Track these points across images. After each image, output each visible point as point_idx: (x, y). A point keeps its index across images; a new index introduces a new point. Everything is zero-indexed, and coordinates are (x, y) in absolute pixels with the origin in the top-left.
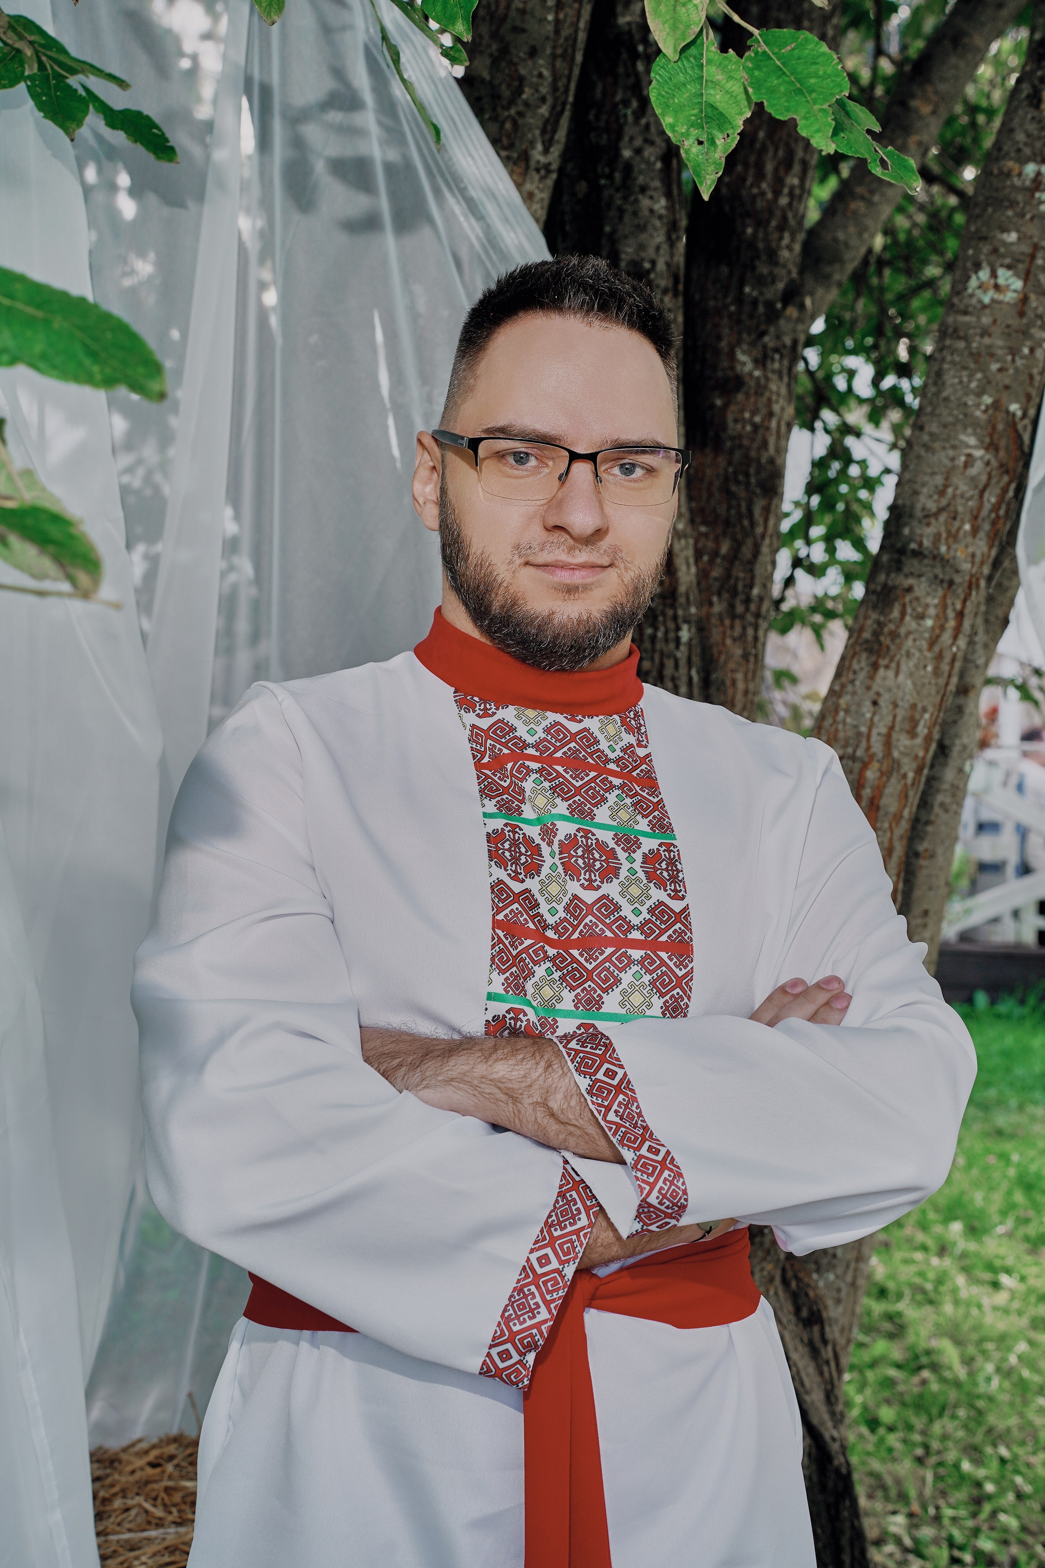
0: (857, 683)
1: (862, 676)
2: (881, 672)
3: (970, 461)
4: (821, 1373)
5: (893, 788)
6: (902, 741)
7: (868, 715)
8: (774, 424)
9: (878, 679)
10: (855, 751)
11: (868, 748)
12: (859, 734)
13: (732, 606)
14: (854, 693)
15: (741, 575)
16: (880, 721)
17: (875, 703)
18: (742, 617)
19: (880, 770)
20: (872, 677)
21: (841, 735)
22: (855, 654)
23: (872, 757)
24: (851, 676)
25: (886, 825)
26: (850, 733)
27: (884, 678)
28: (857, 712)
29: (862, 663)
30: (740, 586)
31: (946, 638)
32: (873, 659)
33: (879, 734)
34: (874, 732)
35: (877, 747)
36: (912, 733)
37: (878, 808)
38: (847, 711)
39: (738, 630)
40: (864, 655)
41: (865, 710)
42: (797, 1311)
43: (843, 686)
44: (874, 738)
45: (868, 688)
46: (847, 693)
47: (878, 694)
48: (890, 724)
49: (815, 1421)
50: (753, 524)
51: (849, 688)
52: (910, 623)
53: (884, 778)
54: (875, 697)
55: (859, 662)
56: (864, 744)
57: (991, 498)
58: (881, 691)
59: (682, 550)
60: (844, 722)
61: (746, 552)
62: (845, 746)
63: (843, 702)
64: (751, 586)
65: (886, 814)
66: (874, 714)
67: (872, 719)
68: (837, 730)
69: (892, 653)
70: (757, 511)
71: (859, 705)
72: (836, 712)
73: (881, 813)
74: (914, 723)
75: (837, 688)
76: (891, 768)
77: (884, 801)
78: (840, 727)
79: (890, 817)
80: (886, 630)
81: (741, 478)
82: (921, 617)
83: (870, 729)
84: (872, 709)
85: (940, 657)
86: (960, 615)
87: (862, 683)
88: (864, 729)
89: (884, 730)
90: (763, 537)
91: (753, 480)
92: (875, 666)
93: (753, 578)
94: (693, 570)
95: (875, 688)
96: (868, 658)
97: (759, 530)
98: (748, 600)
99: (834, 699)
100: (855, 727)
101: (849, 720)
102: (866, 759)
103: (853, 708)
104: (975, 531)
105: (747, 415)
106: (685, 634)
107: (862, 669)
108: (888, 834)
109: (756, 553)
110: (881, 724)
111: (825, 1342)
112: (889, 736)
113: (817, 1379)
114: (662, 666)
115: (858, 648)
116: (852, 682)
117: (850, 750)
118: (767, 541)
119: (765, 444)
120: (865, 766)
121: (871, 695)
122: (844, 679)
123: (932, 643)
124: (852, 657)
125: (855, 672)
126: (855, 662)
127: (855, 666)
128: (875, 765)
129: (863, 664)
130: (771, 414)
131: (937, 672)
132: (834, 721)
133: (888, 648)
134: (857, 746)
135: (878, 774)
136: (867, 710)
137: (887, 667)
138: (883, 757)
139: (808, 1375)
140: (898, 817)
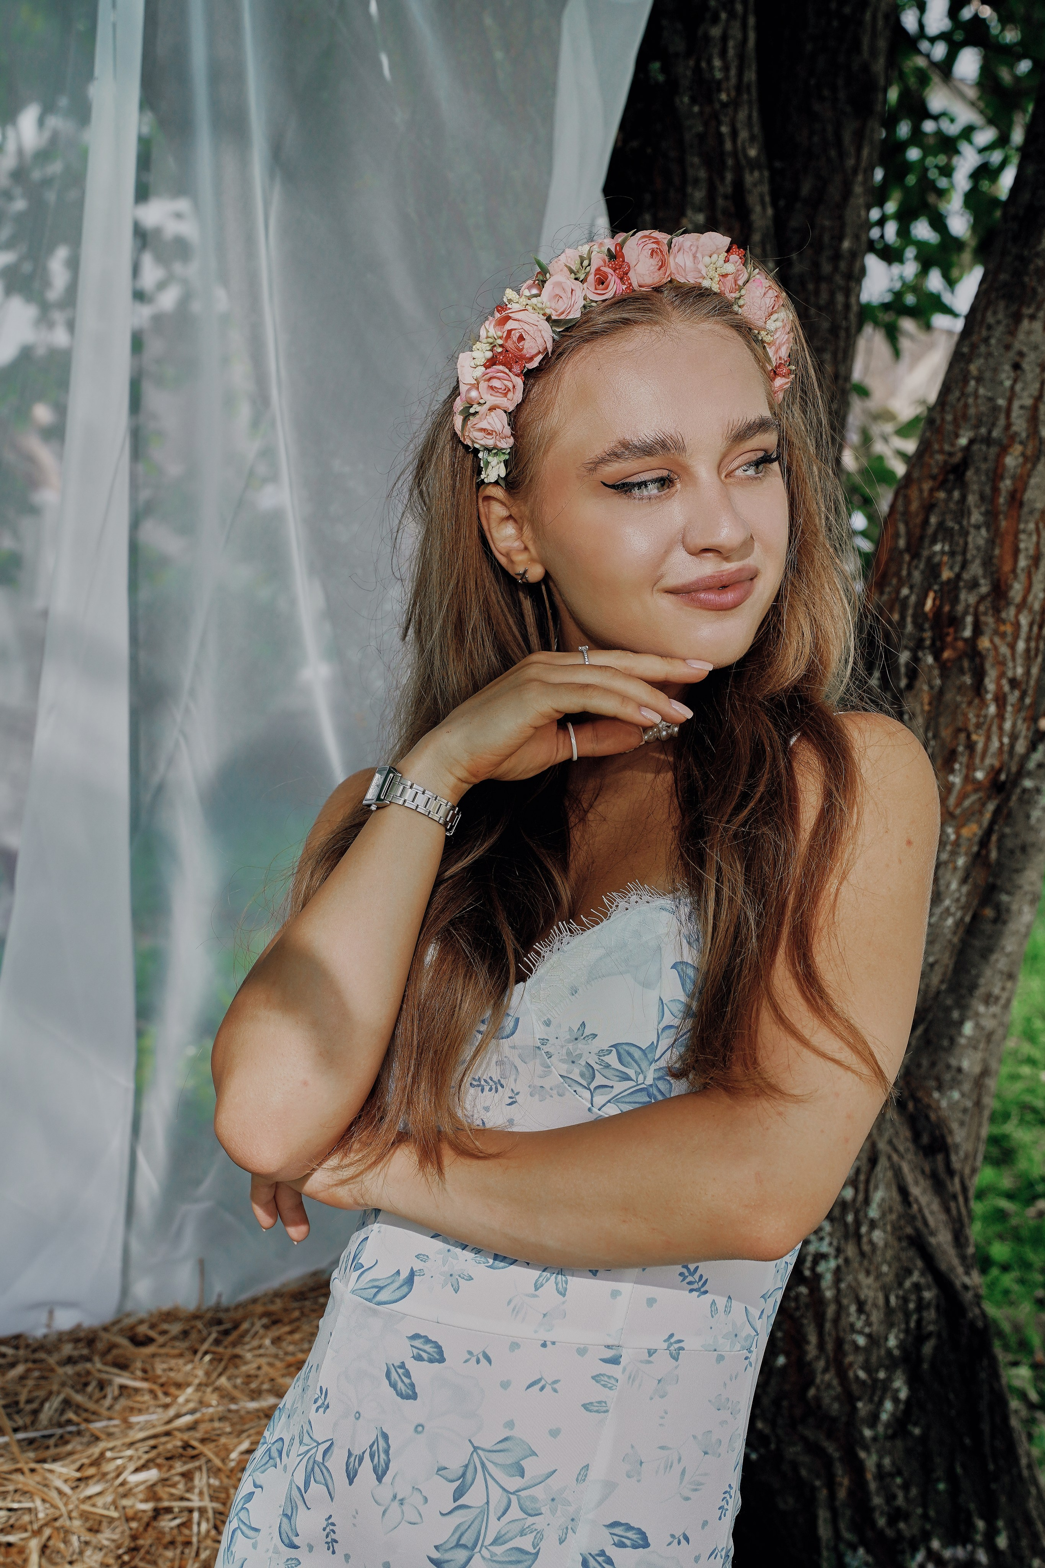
0: (993, 341)
1: (999, 331)
2: (1025, 324)
4: (947, 1210)
7: (1008, 383)
8: (868, 16)
9: (1021, 336)
10: (990, 432)
11: (1008, 426)
12: (995, 409)
13: (816, 265)
14: (989, 355)
15: (827, 223)
16: (1023, 389)
17: (1017, 367)
18: (829, 279)
19: (1023, 454)
20: (1012, 332)
21: (972, 411)
22: (989, 303)
23: (1013, 438)
24: (984, 333)
25: (1031, 526)
26: (983, 409)
27: (1029, 333)
28: (993, 380)
29: (998, 315)
30: (826, 239)
32: (1014, 308)
33: (1022, 407)
34: (1016, 404)
35: (1020, 425)
37: (1021, 504)
38: (979, 380)
39: (824, 297)
40: (1002, 304)
41: (1003, 376)
42: (916, 1137)
43: (974, 347)
44: (1016, 412)
45: (1008, 347)
46: (979, 356)
47: (1021, 354)
48: (1036, 393)
49: (943, 1267)
50: (842, 155)
51: (983, 349)
53: (1029, 466)
54: (1017, 358)
55: (995, 313)
56: (1002, 422)
58: (1025, 349)
59: (755, 185)
60: (976, 395)
61: (834, 192)
62: (977, 427)
63: (973, 368)
64: (841, 239)
65: (1031, 512)
66: (1015, 381)
67: (1012, 388)
68: (966, 406)
69: (1039, 298)
70: (847, 137)
71: (995, 370)
72: (966, 382)
73: (1026, 509)
75: (965, 350)
76: (1038, 451)
77: (1029, 495)
78: (971, 400)
79: (1037, 515)
80: (1032, 267)
81: (826, 93)
83: (1010, 401)
84: (1012, 374)
87: (999, 340)
88: (1001, 402)
89: (1029, 402)
90: (855, 171)
91: (842, 95)
92: (1017, 318)
93: (843, 226)
94: (770, 211)
95: (1017, 346)
96: (1007, 307)
97: (851, 162)
98: (837, 257)
99: (962, 365)
100: (991, 399)
101: (981, 391)
102: (1005, 441)
103: (988, 375)
105: (833, 6)
107: (999, 322)
108: (1034, 538)
110: (1025, 394)
111: (951, 1172)
112: (1035, 408)
113: (943, 1217)
115: (993, 296)
116: (986, 340)
117: (983, 431)
118: (860, 178)
119: (856, 46)
120: (1004, 450)
121: (1011, 354)
122: (975, 338)
124: (986, 309)
125: (989, 327)
126: (989, 314)
127: (990, 319)
128: (1018, 449)
129: (1000, 316)
132: (963, 394)
133: (1034, 291)
134: (994, 425)
135: (1021, 460)
136: (1006, 378)
137: (1033, 317)
138: (1028, 437)
139: (932, 1213)
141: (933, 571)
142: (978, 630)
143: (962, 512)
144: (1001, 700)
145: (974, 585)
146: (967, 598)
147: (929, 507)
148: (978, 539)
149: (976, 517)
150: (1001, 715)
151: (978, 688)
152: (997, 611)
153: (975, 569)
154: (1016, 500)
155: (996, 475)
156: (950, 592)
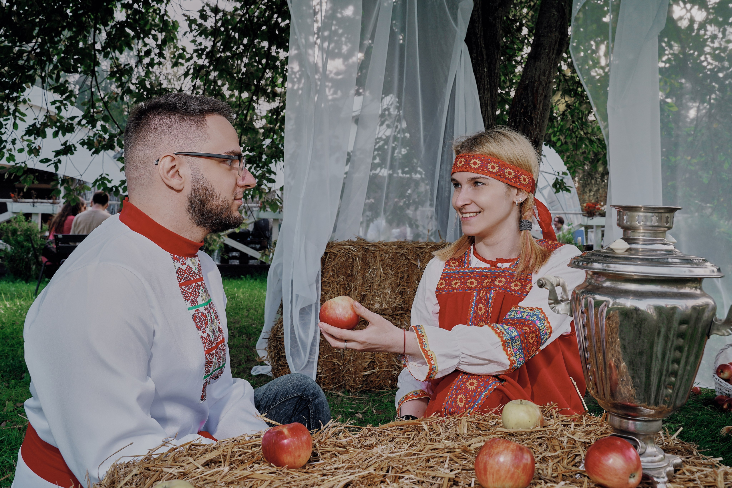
3: (554, 15)
5: (541, 88)
6: (542, 78)
12: (532, 77)
20: (535, 64)
31: (551, 54)
35: (537, 79)
36: (545, 76)
52: (543, 51)
56: (534, 79)
57: (559, 23)
58: (537, 67)
60: (529, 74)
62: (529, 80)
67: (535, 73)
74: (545, 73)
76: (540, 83)
82: (545, 49)
83: (535, 75)
84: (535, 71)
85: (549, 58)
86: (554, 49)
88: (533, 75)
92: (535, 62)
98: (495, 73)
100: (531, 75)
104: (556, 30)
106: (486, 70)
109: (496, 63)
112: (539, 76)
114: (481, 76)
120: (534, 83)
123: (548, 55)
129: (532, 61)
130: (497, 32)
131: (549, 62)
140: (542, 94)
141: (523, 105)
142: (531, 114)
143: (527, 94)
144: (536, 125)
145: (530, 106)
146: (529, 108)
147: (521, 94)
148: (531, 98)
149: (530, 95)
150: (536, 128)
151: (532, 123)
152: (534, 110)
153: (530, 103)
154: (537, 91)
155: (534, 87)
156: (526, 108)
